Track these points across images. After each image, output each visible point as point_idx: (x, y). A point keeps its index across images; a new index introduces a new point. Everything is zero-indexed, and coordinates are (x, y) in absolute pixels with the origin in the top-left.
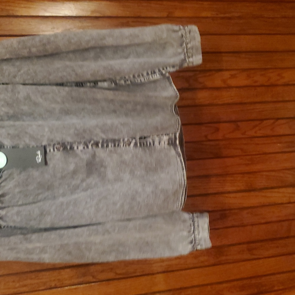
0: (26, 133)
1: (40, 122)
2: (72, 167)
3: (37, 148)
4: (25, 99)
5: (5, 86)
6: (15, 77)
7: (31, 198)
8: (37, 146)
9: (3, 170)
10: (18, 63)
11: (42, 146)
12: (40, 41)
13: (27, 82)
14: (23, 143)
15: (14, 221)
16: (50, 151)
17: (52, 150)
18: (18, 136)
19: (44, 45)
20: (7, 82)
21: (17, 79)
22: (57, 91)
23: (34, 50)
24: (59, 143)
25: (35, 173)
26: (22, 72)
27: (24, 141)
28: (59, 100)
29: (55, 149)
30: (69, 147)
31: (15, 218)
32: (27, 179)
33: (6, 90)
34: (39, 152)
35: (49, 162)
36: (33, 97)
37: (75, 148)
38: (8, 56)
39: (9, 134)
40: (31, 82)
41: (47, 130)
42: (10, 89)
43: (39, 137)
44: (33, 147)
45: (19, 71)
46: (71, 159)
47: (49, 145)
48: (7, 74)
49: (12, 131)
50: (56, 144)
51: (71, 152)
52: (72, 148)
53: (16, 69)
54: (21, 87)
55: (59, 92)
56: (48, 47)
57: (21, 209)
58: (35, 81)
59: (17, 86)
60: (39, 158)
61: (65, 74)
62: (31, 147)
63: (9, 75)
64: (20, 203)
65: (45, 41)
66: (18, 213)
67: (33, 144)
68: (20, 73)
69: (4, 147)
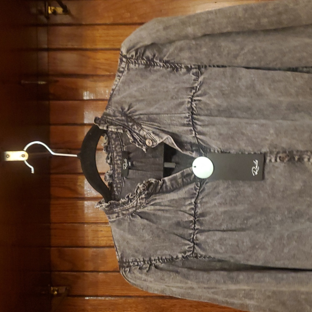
0: (243, 134)
1: (263, 121)
2: (298, 186)
3: (255, 156)
4: (247, 88)
5: (222, 69)
6: (236, 57)
7: (239, 222)
8: (255, 153)
9: (207, 181)
10: (239, 39)
11: (261, 153)
12: (274, 9)
13: (252, 65)
14: (236, 147)
15: (216, 252)
16: (270, 161)
17: (273, 160)
18: (232, 138)
19: (280, 13)
20: (225, 64)
21: (239, 61)
22: (292, 78)
23: (265, 21)
24: (285, 152)
25: (248, 189)
26: (246, 50)
27: (239, 145)
28: (293, 91)
29: (278, 160)
30: (296, 158)
31: (218, 247)
32: (236, 197)
33: (224, 74)
34: (256, 162)
35: (266, 176)
36: (258, 87)
37: (306, 160)
38: (229, 29)
39: (220, 134)
40: (257, 65)
41: (272, 131)
42: (228, 74)
43: (259, 140)
44: (249, 154)
45: (242, 49)
46: (298, 175)
47: (271, 153)
48: (225, 52)
49: (224, 131)
50: (281, 151)
51: (298, 164)
52: (301, 159)
53: (238, 47)
54: (244, 71)
55: (295, 80)
56: (284, 17)
57: (225, 235)
58: (263, 64)
59: (238, 69)
60: (256, 170)
61: (305, 54)
62: (247, 153)
63: (228, 54)
64: (224, 227)
65: (281, 9)
66: (221, 241)
67: (250, 149)
68: (243, 52)
69: (210, 150)
